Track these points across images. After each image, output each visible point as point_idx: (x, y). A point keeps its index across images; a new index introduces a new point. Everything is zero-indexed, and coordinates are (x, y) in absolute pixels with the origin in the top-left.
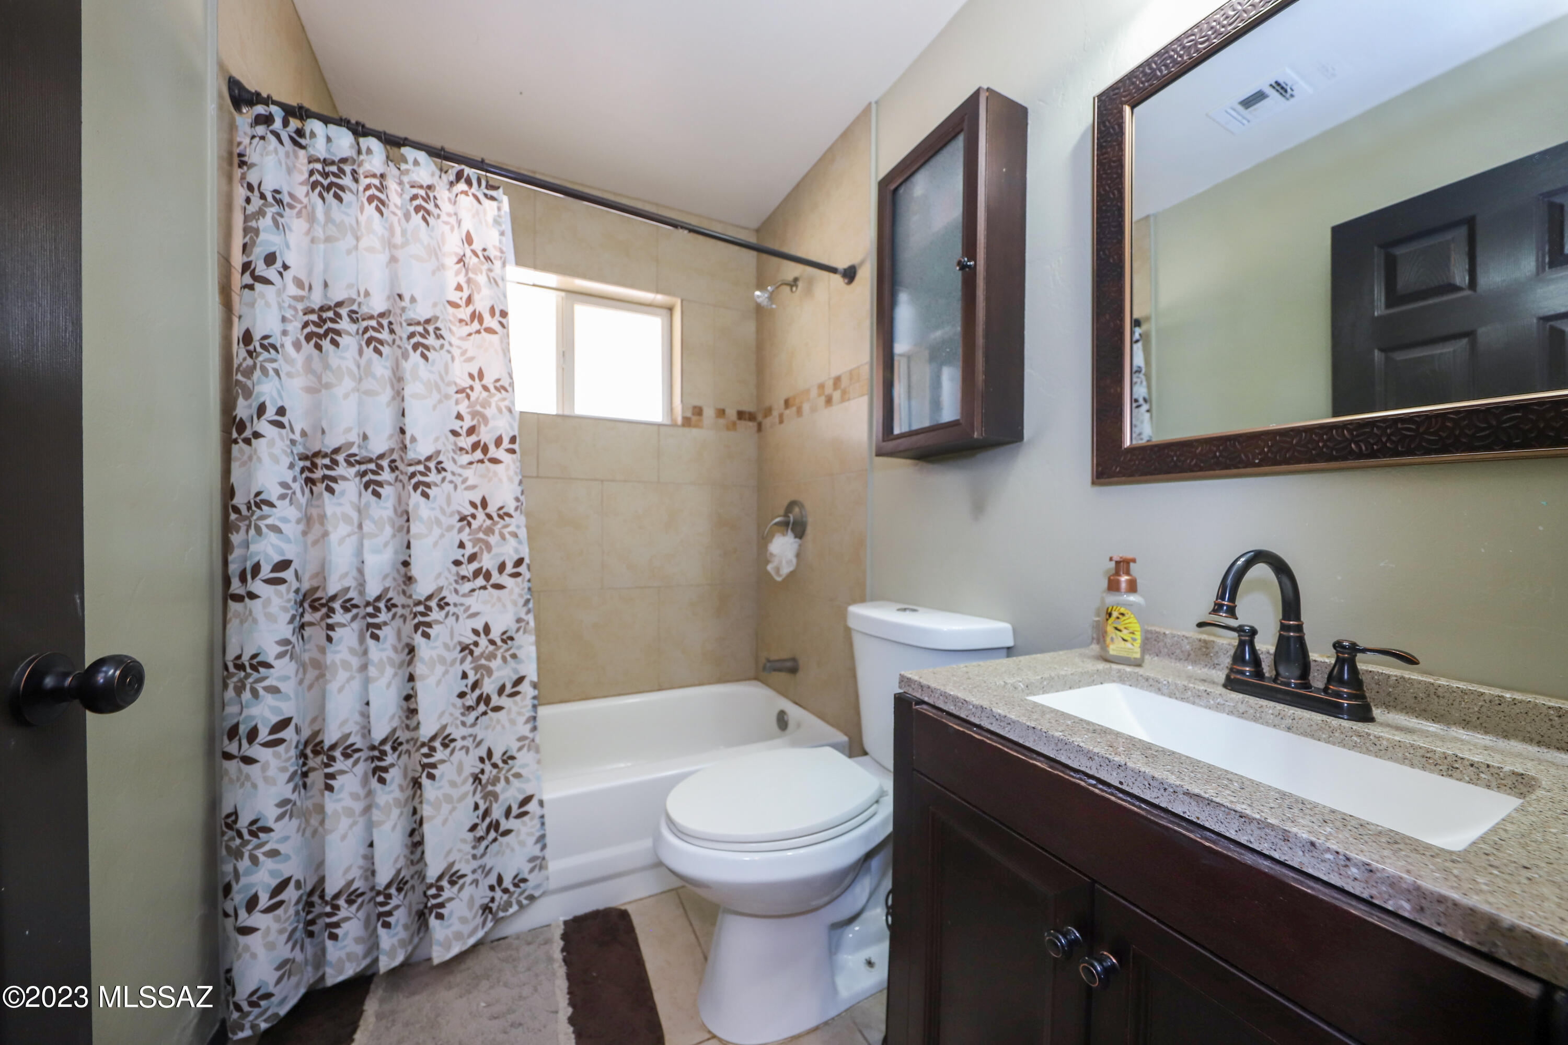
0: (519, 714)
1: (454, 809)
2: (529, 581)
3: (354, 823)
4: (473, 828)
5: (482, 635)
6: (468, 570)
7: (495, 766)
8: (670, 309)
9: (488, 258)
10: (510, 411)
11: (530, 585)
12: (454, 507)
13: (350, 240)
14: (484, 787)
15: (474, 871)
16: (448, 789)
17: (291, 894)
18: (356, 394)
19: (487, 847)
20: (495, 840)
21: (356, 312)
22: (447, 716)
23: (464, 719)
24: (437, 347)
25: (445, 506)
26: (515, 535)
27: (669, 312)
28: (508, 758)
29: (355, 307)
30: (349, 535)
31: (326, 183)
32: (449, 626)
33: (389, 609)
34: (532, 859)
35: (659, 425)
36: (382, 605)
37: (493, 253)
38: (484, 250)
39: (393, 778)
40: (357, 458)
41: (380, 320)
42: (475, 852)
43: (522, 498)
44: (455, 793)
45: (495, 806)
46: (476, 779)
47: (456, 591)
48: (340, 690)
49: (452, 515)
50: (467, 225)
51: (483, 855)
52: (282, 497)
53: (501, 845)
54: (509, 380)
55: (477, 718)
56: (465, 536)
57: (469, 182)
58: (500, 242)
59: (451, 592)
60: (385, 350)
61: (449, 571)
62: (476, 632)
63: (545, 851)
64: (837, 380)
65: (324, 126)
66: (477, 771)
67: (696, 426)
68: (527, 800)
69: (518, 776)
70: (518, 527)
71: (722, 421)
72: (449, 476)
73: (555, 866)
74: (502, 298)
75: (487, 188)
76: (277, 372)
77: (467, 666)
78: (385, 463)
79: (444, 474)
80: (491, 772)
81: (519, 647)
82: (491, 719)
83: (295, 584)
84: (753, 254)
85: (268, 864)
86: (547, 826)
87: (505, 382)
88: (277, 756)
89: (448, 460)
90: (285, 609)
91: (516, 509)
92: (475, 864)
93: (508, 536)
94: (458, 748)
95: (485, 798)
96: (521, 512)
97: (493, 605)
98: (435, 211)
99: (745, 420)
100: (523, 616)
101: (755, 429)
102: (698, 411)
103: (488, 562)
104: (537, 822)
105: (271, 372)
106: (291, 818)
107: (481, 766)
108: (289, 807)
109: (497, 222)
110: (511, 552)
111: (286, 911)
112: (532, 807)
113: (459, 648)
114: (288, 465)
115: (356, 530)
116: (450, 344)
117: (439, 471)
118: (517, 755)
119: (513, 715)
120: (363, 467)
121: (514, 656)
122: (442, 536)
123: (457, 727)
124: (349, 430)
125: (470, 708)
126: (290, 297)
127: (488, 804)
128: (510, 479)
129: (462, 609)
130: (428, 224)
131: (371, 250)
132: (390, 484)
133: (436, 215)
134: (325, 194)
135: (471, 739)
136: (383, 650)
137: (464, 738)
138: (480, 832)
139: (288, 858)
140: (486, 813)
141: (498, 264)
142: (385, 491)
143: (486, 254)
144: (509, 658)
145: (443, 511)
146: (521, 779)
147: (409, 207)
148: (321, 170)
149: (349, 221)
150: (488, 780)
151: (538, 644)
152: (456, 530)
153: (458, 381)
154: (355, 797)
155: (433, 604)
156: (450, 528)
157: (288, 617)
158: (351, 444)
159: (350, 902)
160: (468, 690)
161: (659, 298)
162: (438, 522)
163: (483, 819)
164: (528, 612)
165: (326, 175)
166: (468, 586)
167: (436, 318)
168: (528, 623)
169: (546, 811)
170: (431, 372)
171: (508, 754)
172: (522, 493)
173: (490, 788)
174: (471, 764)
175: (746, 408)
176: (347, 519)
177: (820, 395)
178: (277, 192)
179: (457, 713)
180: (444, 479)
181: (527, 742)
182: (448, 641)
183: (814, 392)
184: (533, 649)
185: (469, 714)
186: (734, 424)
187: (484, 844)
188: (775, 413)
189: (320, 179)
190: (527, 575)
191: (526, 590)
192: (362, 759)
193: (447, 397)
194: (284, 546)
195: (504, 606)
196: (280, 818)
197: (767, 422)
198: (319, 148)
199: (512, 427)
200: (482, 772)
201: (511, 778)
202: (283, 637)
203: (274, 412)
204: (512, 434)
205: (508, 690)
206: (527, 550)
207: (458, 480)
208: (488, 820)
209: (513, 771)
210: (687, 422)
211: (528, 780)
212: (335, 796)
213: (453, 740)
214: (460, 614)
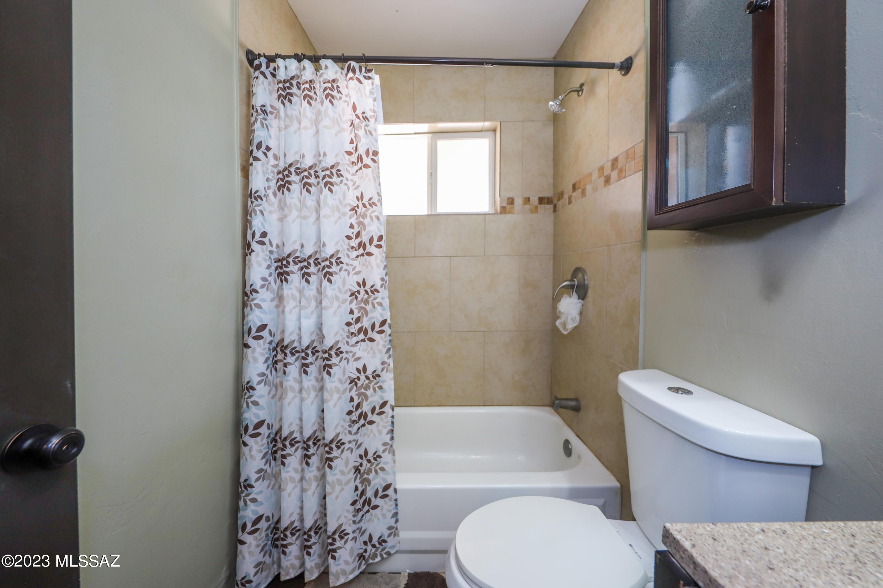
0: (385, 427)
1: (342, 489)
2: (390, 335)
3: (296, 487)
4: (354, 503)
5: (362, 373)
6: (354, 328)
7: (369, 461)
8: (495, 131)
9: (365, 118)
10: (378, 218)
11: (390, 338)
12: (348, 287)
13: (296, 125)
14: (362, 476)
15: (354, 532)
16: (339, 476)
17: (263, 525)
18: (299, 219)
19: (363, 516)
20: (368, 511)
21: (299, 169)
22: (339, 427)
23: (350, 429)
24: (338, 183)
25: (341, 287)
26: (380, 304)
27: (494, 132)
28: (377, 457)
29: (298, 166)
30: (294, 308)
31: (284, 94)
32: (342, 368)
33: (313, 354)
34: (390, 528)
35: (485, 214)
36: (309, 352)
37: (368, 114)
38: (363, 113)
39: (313, 463)
40: (299, 259)
41: (309, 171)
42: (355, 519)
43: (386, 278)
44: (344, 479)
45: (368, 488)
46: (357, 470)
47: (348, 343)
48: (289, 404)
49: (346, 292)
50: (354, 99)
51: (360, 521)
52: (263, 286)
53: (372, 515)
54: (378, 197)
55: (359, 429)
56: (354, 306)
57: (354, 72)
58: (374, 105)
59: (344, 344)
60: (312, 189)
61: (343, 330)
62: (358, 370)
63: (398, 523)
64: (615, 160)
65: (284, 61)
66: (358, 464)
67: (510, 212)
68: (387, 487)
69: (382, 469)
70: (383, 298)
71: (528, 207)
72: (344, 266)
73: (403, 535)
74: (374, 143)
75: (366, 72)
76: (262, 212)
77: (354, 393)
78: (311, 261)
79: (341, 265)
80: (366, 465)
81: (384, 382)
82: (367, 429)
83: (269, 338)
84: (551, 70)
85: (252, 506)
86: (399, 507)
87: (375, 200)
88: (256, 442)
89: (344, 256)
90: (262, 355)
91: (382, 286)
92: (355, 527)
93: (376, 305)
94: (346, 449)
95: (362, 482)
96: (385, 288)
97: (369, 353)
98: (338, 95)
99: (544, 204)
100: (386, 360)
101: (552, 210)
102: (511, 201)
103: (366, 323)
104: (393, 503)
105: (258, 212)
106: (263, 480)
107: (360, 461)
108: (262, 473)
109: (371, 93)
110: (379, 316)
111: (260, 535)
112: (390, 492)
113: (349, 381)
114: (266, 266)
115: (298, 304)
116: (347, 179)
117: (338, 264)
118: (382, 455)
119: (380, 428)
120: (301, 265)
121: (380, 388)
122: (339, 307)
123: (346, 435)
124: (295, 242)
125: (354, 422)
126: (271, 166)
127: (364, 487)
128: (378, 266)
129: (351, 354)
130: (333, 105)
131: (305, 128)
132: (315, 274)
133: (338, 98)
134: (284, 101)
135: (354, 443)
136: (310, 380)
137: (350, 442)
138: (358, 506)
139: (262, 504)
140: (363, 493)
141: (372, 120)
142: (312, 279)
143: (364, 115)
144: (377, 389)
145: (340, 291)
146: (384, 472)
147: (323, 96)
148: (282, 87)
149: (295, 113)
150: (365, 470)
151: (395, 379)
152: (348, 302)
153: (351, 203)
154: (296, 470)
155: (333, 352)
156: (344, 301)
157: (264, 359)
158: (296, 251)
159: (293, 534)
160: (354, 410)
161: (487, 124)
162: (337, 298)
163: (361, 497)
164: (389, 357)
165: (284, 89)
166: (355, 339)
167: (338, 164)
168: (389, 365)
169: (398, 496)
170: (335, 199)
171: (377, 454)
172: (386, 274)
173: (366, 476)
174: (353, 459)
175: (545, 195)
176: (294, 297)
177: (599, 177)
178: (263, 106)
179: (346, 425)
180: (341, 269)
181: (388, 447)
182: (341, 377)
183: (595, 175)
184: (392, 382)
185: (354, 426)
186: (536, 207)
187: (361, 513)
188: (566, 196)
189: (282, 92)
190: (389, 331)
191: (388, 342)
192: (300, 448)
193: (344, 214)
194: (262, 316)
195: (374, 353)
196: (257, 480)
197: (560, 204)
198: (282, 75)
199: (379, 230)
200: (361, 465)
201: (379, 471)
202: (261, 371)
203: (259, 237)
204: (379, 234)
205: (377, 410)
206: (389, 314)
207: (350, 268)
208: (364, 498)
209: (380, 466)
210: (503, 210)
211: (388, 474)
212: (286, 469)
213: (343, 444)
214: (350, 358)
